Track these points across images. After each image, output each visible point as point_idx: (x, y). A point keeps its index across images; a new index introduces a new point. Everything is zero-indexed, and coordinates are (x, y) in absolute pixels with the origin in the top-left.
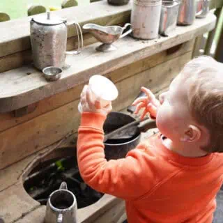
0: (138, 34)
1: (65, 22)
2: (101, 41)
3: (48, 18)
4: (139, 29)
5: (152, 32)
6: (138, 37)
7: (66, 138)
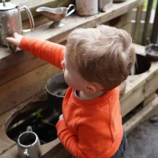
0: (82, 12)
1: (17, 7)
2: (52, 20)
3: (4, 5)
4: (82, 9)
5: (92, 10)
6: (82, 14)
7: (36, 95)
